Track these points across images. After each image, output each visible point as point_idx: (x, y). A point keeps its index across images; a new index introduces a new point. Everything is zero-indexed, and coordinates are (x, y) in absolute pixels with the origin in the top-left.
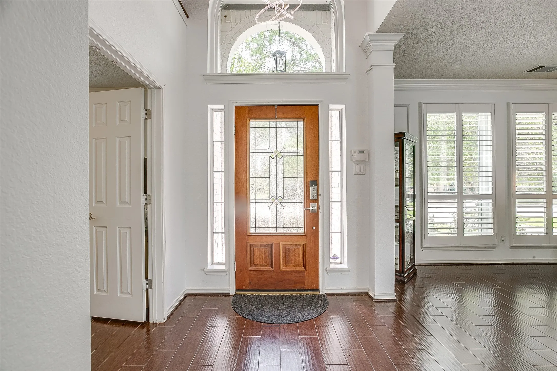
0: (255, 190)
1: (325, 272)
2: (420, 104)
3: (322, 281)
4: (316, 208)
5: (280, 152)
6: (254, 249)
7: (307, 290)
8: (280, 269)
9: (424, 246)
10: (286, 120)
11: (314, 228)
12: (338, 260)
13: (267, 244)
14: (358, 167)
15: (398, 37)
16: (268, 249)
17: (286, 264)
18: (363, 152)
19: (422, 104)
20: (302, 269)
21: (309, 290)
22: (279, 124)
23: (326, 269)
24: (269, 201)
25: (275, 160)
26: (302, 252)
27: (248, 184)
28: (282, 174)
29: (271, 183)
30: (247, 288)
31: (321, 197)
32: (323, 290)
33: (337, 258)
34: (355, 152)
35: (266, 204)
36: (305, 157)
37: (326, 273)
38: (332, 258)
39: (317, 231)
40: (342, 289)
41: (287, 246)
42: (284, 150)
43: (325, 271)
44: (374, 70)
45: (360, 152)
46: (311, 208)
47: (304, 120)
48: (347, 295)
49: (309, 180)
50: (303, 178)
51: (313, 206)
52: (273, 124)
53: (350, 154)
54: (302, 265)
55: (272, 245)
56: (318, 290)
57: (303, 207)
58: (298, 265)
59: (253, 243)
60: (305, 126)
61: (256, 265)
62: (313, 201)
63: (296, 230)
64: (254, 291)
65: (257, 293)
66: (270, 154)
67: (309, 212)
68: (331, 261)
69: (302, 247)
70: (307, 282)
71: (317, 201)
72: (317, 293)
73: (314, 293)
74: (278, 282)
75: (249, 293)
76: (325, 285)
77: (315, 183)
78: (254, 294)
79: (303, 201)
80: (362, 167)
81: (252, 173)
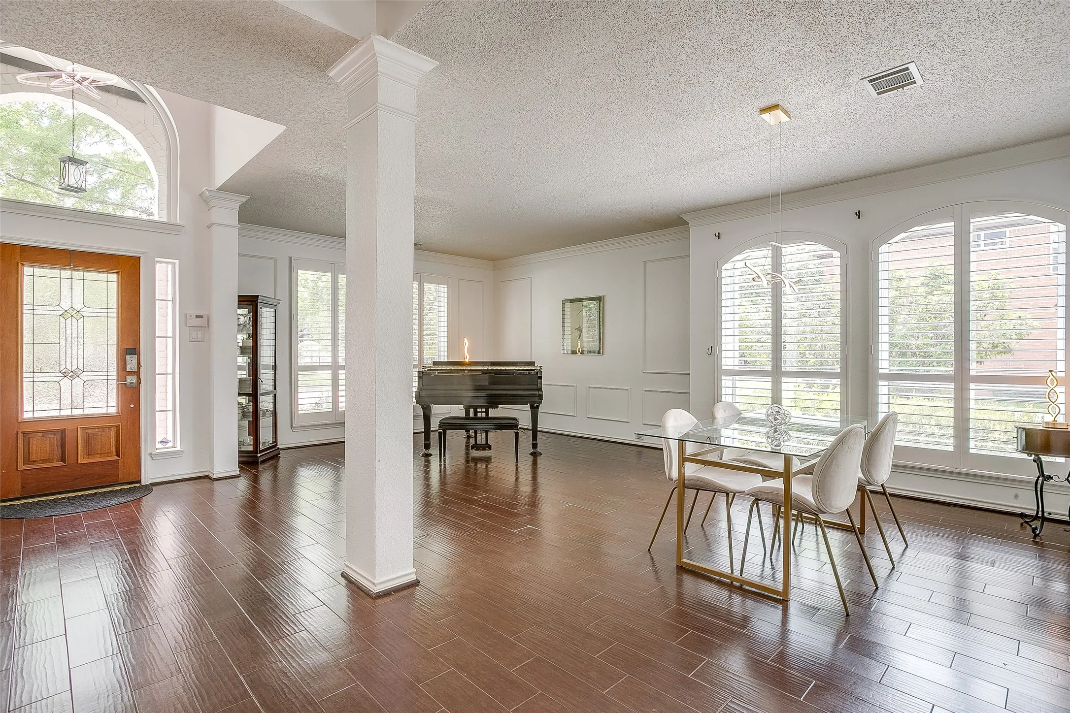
0: (32, 360)
1: (149, 458)
2: (290, 258)
3: (145, 469)
4: (135, 381)
5: (78, 312)
6: (31, 441)
7: (122, 484)
8: (78, 462)
9: (294, 425)
10: (88, 271)
11: (132, 406)
12: (170, 444)
13: (58, 431)
14: (194, 334)
15: (244, 199)
16: (58, 437)
17: (88, 454)
18: (202, 317)
19: (293, 259)
20: (116, 458)
21: (125, 483)
22: (77, 274)
23: (150, 455)
24: (60, 375)
25: (69, 321)
26: (113, 438)
27: (21, 352)
28: (81, 340)
29: (63, 351)
30: (18, 496)
31: (142, 368)
32: (146, 480)
33: (168, 442)
34: (191, 316)
35: (55, 379)
36: (120, 319)
37: (151, 458)
38: (160, 442)
39: (137, 409)
40: (173, 475)
41: (89, 431)
42: (85, 309)
43: (149, 456)
44: (214, 227)
45: (197, 316)
46: (128, 381)
47: (117, 273)
48: (180, 482)
49: (125, 347)
50: (116, 346)
51: (131, 380)
52: (66, 273)
53: (185, 319)
54: (114, 453)
55: (63, 432)
56: (139, 482)
57: (115, 381)
58: (108, 454)
59: (29, 433)
60: (120, 281)
61: (33, 461)
62: (130, 373)
63: (104, 411)
64: (31, 497)
65: (36, 500)
66: (60, 313)
67: (124, 386)
68: (158, 446)
69: (113, 430)
70: (122, 475)
71: (137, 373)
72: (137, 485)
73: (133, 486)
74: (74, 480)
75: (22, 502)
76: (149, 473)
77: (134, 351)
78: (30, 501)
79: (115, 373)
80: (200, 334)
81: (27, 338)
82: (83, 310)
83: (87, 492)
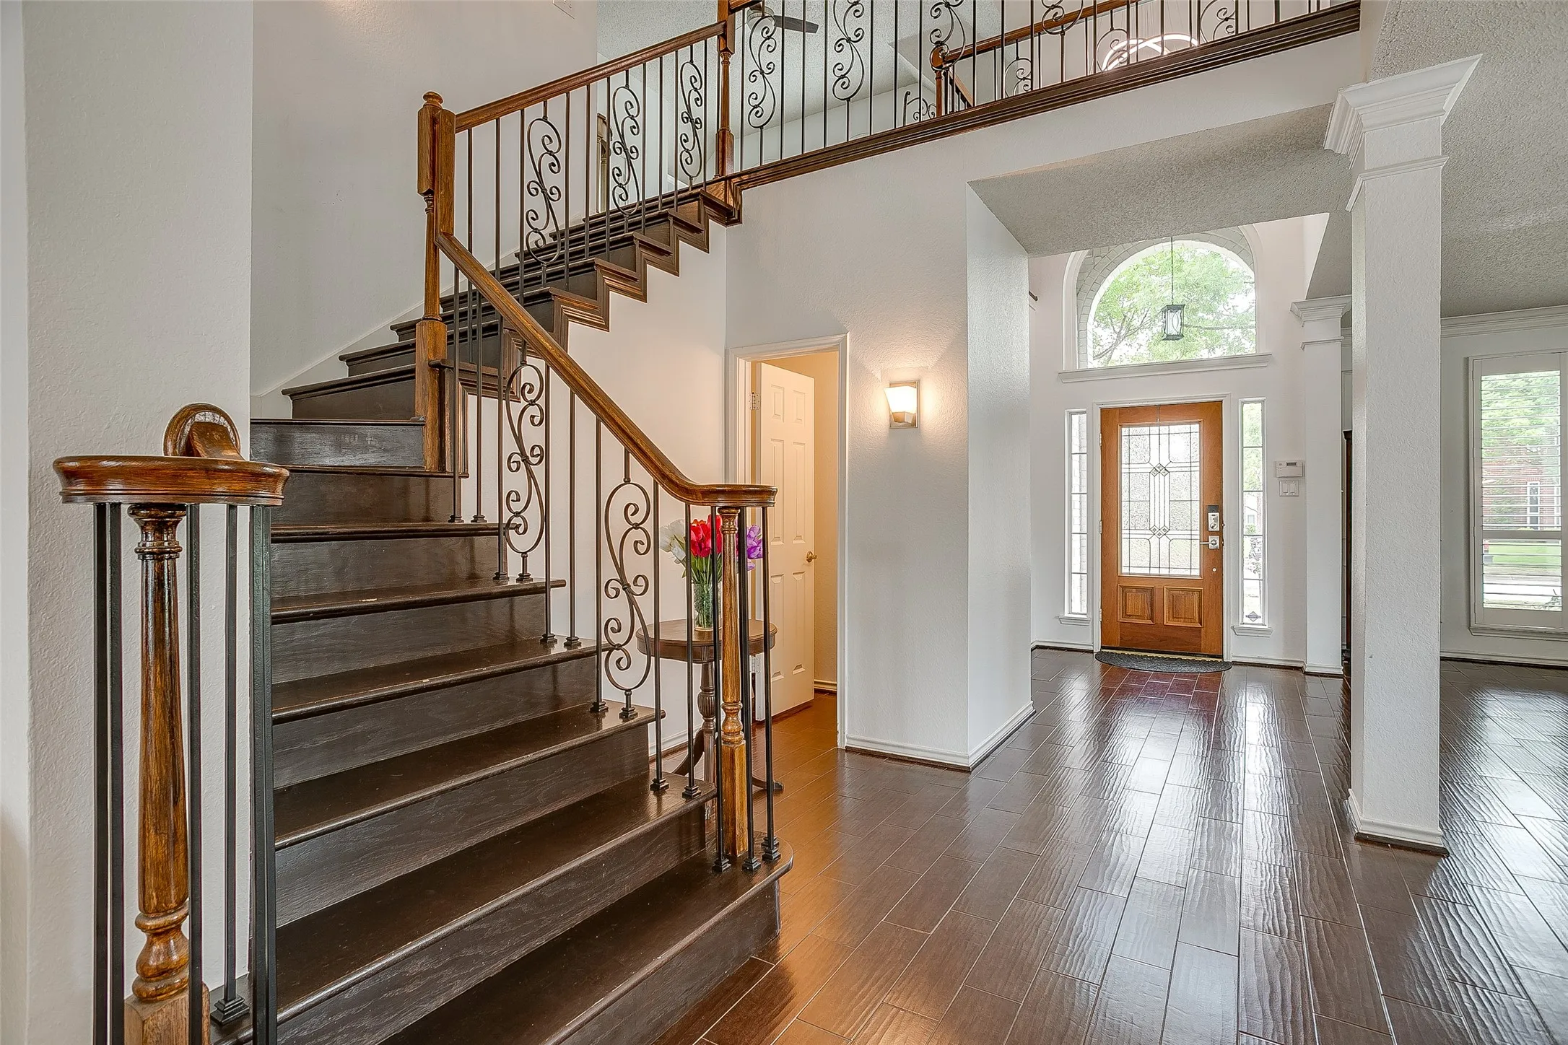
0: (1128, 519)
1: (1232, 632)
3: (1227, 644)
4: (1217, 542)
5: (1166, 468)
6: (1127, 595)
7: (1205, 656)
8: (1164, 623)
9: (1473, 625)
10: (1173, 425)
11: (1215, 570)
12: (1259, 621)
13: (1145, 589)
14: (1285, 485)
16: (1146, 596)
17: (1173, 617)
18: (1295, 464)
20: (1198, 626)
21: (1208, 655)
22: (1162, 429)
23: (1233, 628)
24: (1150, 532)
25: (1157, 478)
26: (1197, 604)
27: (1119, 511)
28: (1168, 497)
29: (1153, 509)
30: (1117, 646)
31: (1224, 527)
32: (1227, 656)
33: (1257, 617)
34: (1282, 465)
35: (1146, 537)
36: (1202, 473)
37: (1236, 633)
38: (1248, 616)
39: (1220, 574)
40: (1259, 658)
41: (1173, 593)
42: (1172, 465)
43: (1232, 630)
44: (1306, 348)
45: (1288, 464)
46: (1211, 542)
47: (1200, 423)
48: (1266, 667)
49: (1208, 503)
50: (1199, 502)
51: (1214, 541)
52: (1154, 429)
53: (1275, 468)
54: (1197, 620)
55: (1152, 591)
56: (1222, 657)
57: (1198, 541)
58: (1191, 620)
59: (1125, 587)
60: (1202, 431)
61: (1130, 615)
62: (1213, 533)
63: (1188, 572)
64: (1126, 650)
65: (1130, 653)
66: (1149, 470)
67: (1206, 548)
68: (1246, 620)
69: (1196, 595)
70: (1205, 644)
71: (1220, 533)
72: (1219, 660)
73: (1214, 660)
74: (1161, 641)
75: (1120, 652)
76: (1233, 649)
77: (1217, 508)
78: (1126, 653)
79: (1198, 533)
80: (1293, 485)
81: (1125, 496)
82: (1169, 466)
83: (1171, 656)
